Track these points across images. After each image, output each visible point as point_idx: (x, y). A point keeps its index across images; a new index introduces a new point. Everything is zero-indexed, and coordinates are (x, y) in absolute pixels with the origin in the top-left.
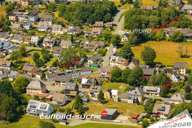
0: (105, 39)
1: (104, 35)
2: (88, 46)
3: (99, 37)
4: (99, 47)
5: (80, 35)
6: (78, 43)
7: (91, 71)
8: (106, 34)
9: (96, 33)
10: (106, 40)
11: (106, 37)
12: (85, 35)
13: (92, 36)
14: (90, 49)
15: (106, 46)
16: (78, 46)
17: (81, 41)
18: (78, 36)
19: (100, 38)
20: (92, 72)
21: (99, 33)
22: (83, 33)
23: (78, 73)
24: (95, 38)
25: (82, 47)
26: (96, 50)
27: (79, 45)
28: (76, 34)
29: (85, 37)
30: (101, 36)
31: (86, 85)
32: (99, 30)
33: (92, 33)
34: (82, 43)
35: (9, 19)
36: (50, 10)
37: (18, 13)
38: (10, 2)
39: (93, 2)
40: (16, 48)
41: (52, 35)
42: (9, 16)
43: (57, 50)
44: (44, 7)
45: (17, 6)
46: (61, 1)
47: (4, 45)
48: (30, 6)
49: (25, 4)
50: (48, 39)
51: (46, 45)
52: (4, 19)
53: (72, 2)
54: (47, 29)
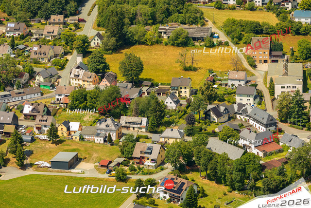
0: (65, 44)
1: (64, 36)
2: (38, 54)
3: (57, 39)
4: (56, 56)
5: (26, 36)
6: (21, 49)
7: (40, 94)
8: (66, 35)
9: (51, 33)
10: (67, 44)
11: (67, 40)
12: (35, 36)
13: (44, 39)
14: (40, 59)
15: (66, 54)
16: (22, 55)
17: (27, 46)
18: (23, 39)
19: (58, 42)
20: (42, 94)
21: (56, 33)
22: (30, 34)
23: (20, 96)
24: (49, 41)
25: (28, 56)
26: (49, 61)
27: (23, 52)
28: (19, 36)
29: (34, 40)
30: (60, 38)
31: (30, 116)
32: (56, 29)
33: (45, 33)
34: (28, 49)
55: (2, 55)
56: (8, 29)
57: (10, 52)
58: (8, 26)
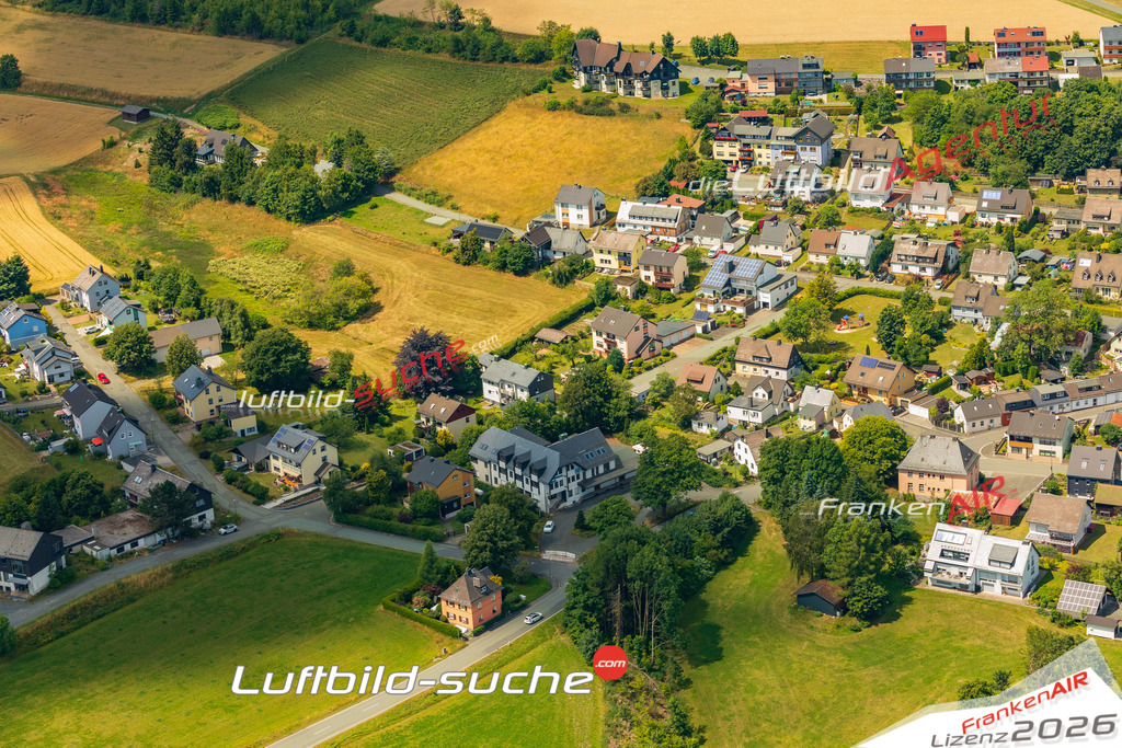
2: (1093, 277)
3: (1119, 235)
5: (1032, 225)
9: (1102, 217)
12: (1055, 225)
13: (1085, 233)
14: (1099, 291)
16: (1043, 277)
17: (1047, 252)
21: (1116, 219)
23: (1087, 396)
24: (1101, 240)
25: (1063, 281)
27: (1043, 270)
28: (1017, 225)
29: (1057, 236)
32: (1115, 207)
33: (1086, 217)
35: (711, 154)
36: (876, 115)
37: (751, 129)
38: (697, 81)
39: (1041, 82)
40: (786, 284)
41: (914, 226)
42: (715, 144)
43: (969, 294)
44: (844, 103)
45: (732, 98)
46: (910, 80)
47: (737, 272)
48: (785, 98)
49: (762, 91)
50: (912, 247)
51: (907, 268)
52: (694, 154)
53: (957, 81)
54: (888, 202)
55: (996, 278)
56: (985, 204)
57: (1013, 268)
58: (984, 197)
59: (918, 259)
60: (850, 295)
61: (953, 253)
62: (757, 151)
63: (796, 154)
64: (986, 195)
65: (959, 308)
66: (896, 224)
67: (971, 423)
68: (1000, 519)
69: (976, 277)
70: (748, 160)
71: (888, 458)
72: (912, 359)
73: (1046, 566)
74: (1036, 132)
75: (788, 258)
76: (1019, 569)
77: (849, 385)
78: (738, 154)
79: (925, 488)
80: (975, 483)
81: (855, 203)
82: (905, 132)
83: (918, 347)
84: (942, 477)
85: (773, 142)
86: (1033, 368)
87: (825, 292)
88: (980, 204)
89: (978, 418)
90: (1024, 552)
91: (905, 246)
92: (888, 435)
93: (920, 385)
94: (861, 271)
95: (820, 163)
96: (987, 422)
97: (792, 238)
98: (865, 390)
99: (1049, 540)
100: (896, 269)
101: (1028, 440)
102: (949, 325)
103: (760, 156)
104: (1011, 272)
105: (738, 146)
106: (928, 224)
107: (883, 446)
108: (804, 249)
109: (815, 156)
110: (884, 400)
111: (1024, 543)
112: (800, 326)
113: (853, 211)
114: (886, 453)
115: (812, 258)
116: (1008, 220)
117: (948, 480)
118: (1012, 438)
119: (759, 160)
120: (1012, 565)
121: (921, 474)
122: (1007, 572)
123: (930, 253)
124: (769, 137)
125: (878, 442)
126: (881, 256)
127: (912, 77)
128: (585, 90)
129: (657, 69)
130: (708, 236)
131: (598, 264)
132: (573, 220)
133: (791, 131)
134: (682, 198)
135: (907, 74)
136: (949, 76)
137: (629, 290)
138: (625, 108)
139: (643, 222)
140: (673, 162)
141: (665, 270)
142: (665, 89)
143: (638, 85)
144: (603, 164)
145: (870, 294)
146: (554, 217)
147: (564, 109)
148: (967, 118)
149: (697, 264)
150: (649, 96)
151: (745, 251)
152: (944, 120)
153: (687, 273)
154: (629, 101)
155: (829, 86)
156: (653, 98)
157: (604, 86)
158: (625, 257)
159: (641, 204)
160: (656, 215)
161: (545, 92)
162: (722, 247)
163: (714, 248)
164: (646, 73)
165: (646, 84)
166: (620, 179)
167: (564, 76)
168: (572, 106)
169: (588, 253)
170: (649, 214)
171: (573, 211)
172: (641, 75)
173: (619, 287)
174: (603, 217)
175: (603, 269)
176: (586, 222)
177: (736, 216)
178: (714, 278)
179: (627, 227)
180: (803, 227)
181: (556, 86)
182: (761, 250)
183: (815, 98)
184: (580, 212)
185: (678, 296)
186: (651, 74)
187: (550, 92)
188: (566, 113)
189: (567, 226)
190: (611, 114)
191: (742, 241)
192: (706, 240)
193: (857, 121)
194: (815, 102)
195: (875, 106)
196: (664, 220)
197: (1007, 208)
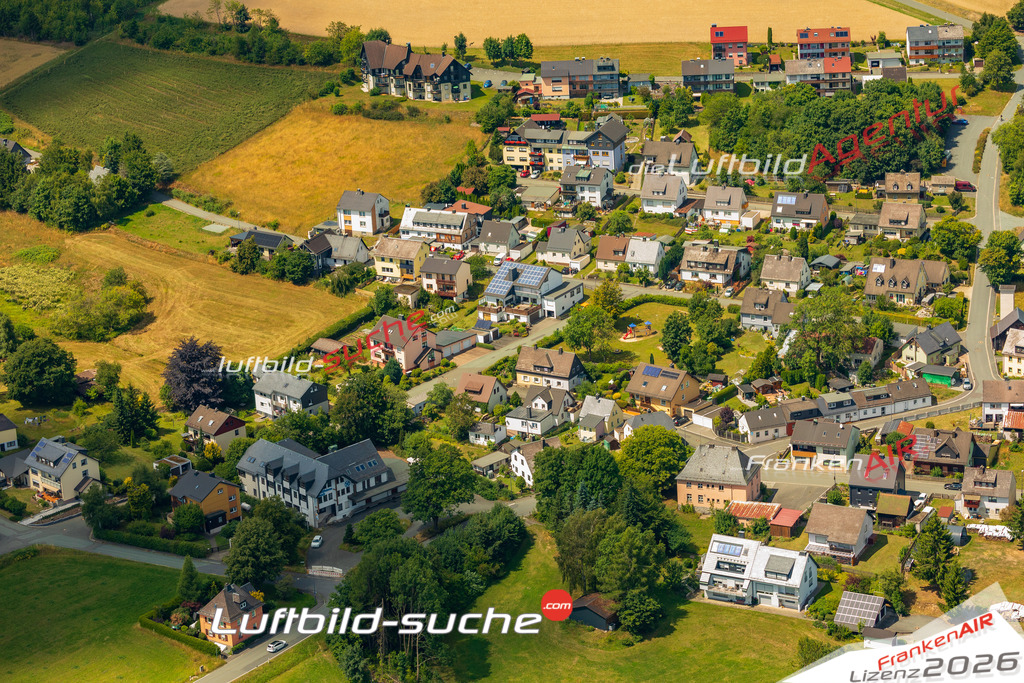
0: (944, 252)
2: (886, 283)
3: (916, 240)
5: (828, 231)
6: (830, 268)
9: (899, 222)
10: (948, 253)
11: (948, 243)
12: (852, 231)
15: (955, 281)
16: (837, 283)
17: (841, 258)
20: (934, 401)
21: (913, 224)
24: (898, 245)
25: (856, 288)
30: (923, 236)
32: (911, 212)
33: (883, 222)
35: (502, 159)
36: (672, 119)
37: (542, 133)
38: (490, 84)
39: (844, 84)
40: (571, 292)
41: (707, 232)
42: (505, 149)
43: (758, 301)
44: (640, 106)
45: (525, 101)
46: (708, 83)
47: (521, 280)
48: (580, 102)
49: (554, 94)
50: (702, 253)
51: (697, 275)
52: (484, 159)
53: (757, 84)
54: (680, 207)
55: (787, 285)
56: (779, 210)
57: (806, 275)
58: (779, 202)
59: (708, 266)
60: (637, 303)
61: (745, 259)
62: (548, 156)
63: (588, 158)
64: (781, 199)
65: (747, 315)
66: (688, 230)
67: (755, 433)
68: (780, 530)
69: (768, 283)
70: (539, 165)
71: (666, 469)
72: (697, 368)
73: (825, 578)
74: (834, 135)
75: (576, 265)
76: (796, 580)
77: (632, 395)
78: (529, 158)
79: (705, 499)
80: (756, 494)
81: (647, 209)
82: (701, 136)
83: (703, 355)
84: (721, 487)
85: (564, 146)
86: (821, 377)
87: (610, 299)
88: (774, 210)
89: (761, 428)
90: (801, 563)
91: (696, 252)
92: (666, 445)
93: (704, 395)
94: (650, 278)
95: (612, 168)
96: (771, 431)
97: (581, 245)
98: (647, 400)
99: (828, 551)
100: (686, 276)
101: (812, 449)
102: (738, 333)
103: (551, 161)
104: (804, 278)
105: (528, 150)
106: (721, 230)
107: (661, 456)
108: (592, 256)
109: (606, 161)
110: (667, 410)
111: (801, 554)
112: (583, 334)
113: (645, 217)
114: (664, 464)
115: (601, 265)
116: (803, 226)
117: (727, 491)
118: (795, 447)
119: (551, 165)
120: (789, 576)
121: (700, 485)
122: (783, 583)
123: (721, 259)
124: (560, 141)
125: (656, 452)
126: (671, 262)
127: (710, 79)
128: (374, 93)
129: (447, 72)
130: (493, 243)
131: (380, 272)
132: (356, 227)
133: (584, 135)
134: (468, 204)
135: (706, 76)
136: (750, 78)
137: (411, 299)
138: (414, 112)
139: (428, 229)
140: (461, 167)
141: (447, 278)
142: (456, 92)
143: (428, 88)
144: (388, 169)
145: (659, 301)
146: (337, 224)
147: (351, 113)
148: (764, 121)
149: (481, 272)
150: (440, 100)
151: (532, 259)
152: (741, 123)
153: (471, 281)
154: (419, 104)
155: (625, 89)
156: (444, 101)
157: (393, 89)
158: (407, 265)
159: (426, 210)
160: (440, 221)
161: (333, 95)
162: (508, 254)
163: (500, 256)
164: (436, 76)
165: (436, 87)
166: (406, 186)
167: (353, 79)
168: (360, 110)
169: (370, 261)
170: (434, 221)
171: (355, 218)
172: (431, 78)
173: (400, 296)
174: (387, 224)
175: (385, 277)
176: (369, 229)
177: (524, 223)
178: (498, 286)
179: (411, 235)
180: (593, 234)
181: (345, 89)
182: (548, 257)
183: (611, 101)
184: (363, 219)
185: (460, 305)
186: (442, 77)
187: (337, 95)
188: (353, 117)
189: (349, 233)
190: (400, 118)
191: (529, 248)
192: (492, 248)
193: (652, 125)
194: (610, 105)
195: (671, 109)
196: (449, 227)
197: (802, 213)
